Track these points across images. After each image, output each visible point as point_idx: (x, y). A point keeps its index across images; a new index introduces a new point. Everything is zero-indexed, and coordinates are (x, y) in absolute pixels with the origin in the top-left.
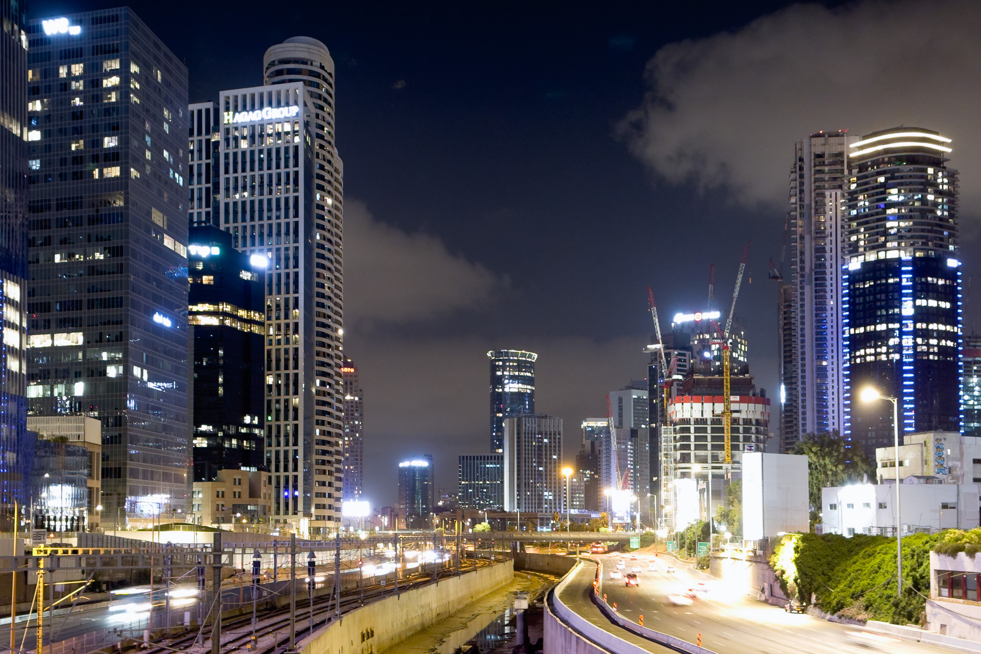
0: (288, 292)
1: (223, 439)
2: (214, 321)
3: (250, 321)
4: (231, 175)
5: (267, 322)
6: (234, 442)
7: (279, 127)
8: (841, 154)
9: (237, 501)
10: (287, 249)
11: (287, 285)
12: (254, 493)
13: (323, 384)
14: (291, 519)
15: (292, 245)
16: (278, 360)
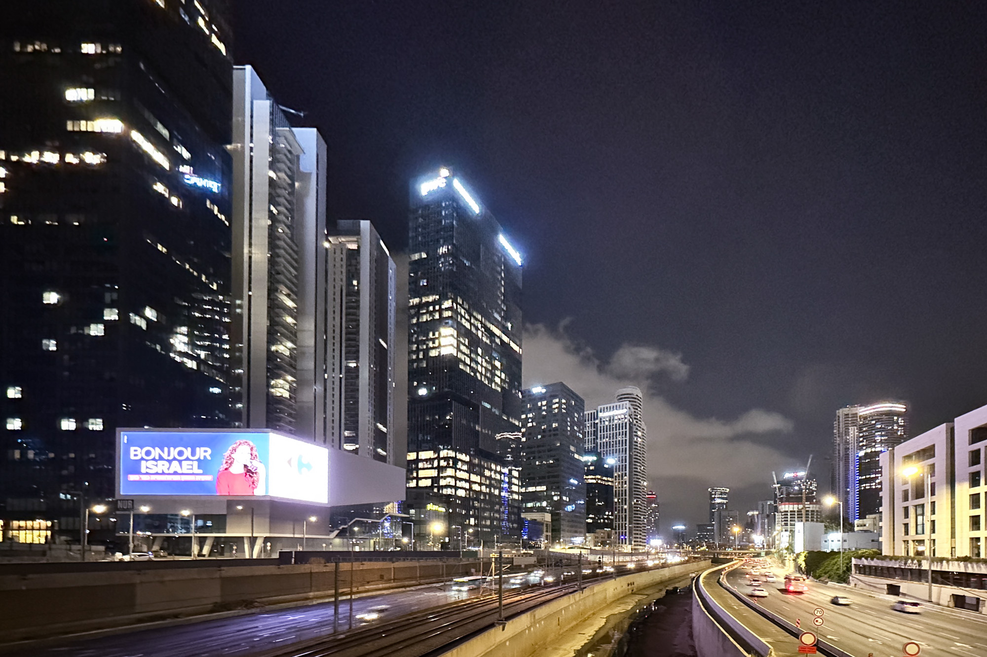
0: (622, 471)
1: (598, 519)
2: (594, 481)
3: (608, 481)
4: (602, 433)
5: (614, 481)
6: (602, 521)
7: (619, 417)
8: (856, 414)
9: (603, 540)
10: (622, 457)
11: (622, 469)
12: (609, 537)
13: (637, 501)
14: (624, 546)
15: (624, 455)
16: (619, 493)
